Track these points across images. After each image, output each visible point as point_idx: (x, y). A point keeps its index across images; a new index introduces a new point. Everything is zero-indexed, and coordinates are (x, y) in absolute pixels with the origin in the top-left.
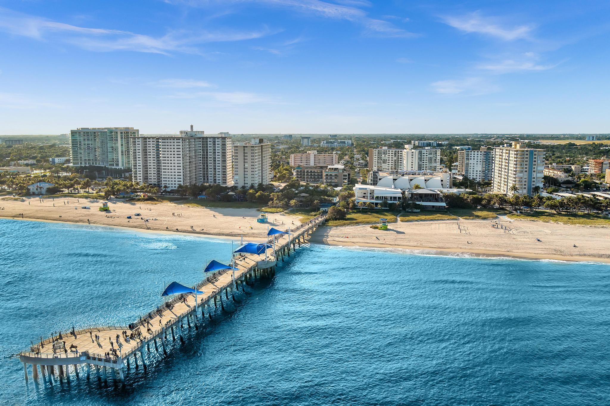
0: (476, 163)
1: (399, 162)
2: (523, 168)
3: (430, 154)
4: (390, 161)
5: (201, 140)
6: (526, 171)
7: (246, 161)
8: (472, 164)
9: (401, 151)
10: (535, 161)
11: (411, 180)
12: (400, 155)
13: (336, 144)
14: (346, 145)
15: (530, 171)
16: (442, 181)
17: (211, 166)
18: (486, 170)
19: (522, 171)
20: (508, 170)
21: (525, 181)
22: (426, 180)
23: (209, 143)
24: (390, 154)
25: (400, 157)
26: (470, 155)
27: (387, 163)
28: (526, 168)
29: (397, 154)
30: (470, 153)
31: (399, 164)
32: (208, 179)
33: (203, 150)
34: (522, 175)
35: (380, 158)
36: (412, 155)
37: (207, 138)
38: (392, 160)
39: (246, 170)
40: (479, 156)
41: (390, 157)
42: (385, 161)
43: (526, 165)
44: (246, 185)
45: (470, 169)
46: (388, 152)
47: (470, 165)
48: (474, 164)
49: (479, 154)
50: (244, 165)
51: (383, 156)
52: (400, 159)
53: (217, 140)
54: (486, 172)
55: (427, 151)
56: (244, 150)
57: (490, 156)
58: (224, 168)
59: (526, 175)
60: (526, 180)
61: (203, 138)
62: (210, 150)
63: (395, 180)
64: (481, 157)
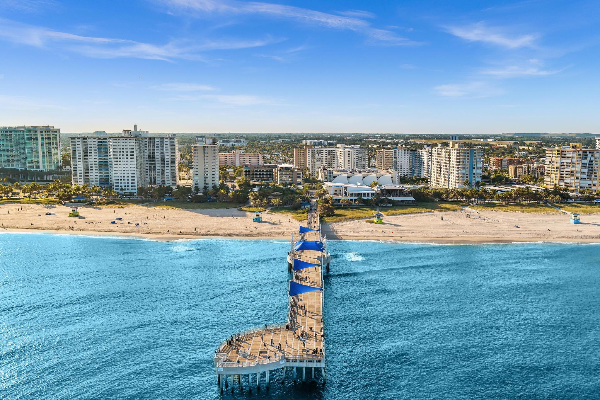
0: (403, 161)
1: (333, 160)
2: (465, 165)
3: (360, 153)
4: (324, 160)
5: (147, 140)
6: (468, 168)
7: (206, 161)
8: (400, 162)
9: (334, 151)
10: (475, 159)
11: (364, 177)
12: (333, 154)
13: (232, 143)
14: (242, 144)
15: (471, 167)
16: (392, 177)
17: (158, 166)
18: (413, 167)
19: (464, 168)
20: (449, 167)
21: (467, 177)
22: (377, 177)
23: (156, 143)
24: (324, 154)
25: (333, 156)
26: (398, 154)
27: (321, 162)
28: (467, 165)
29: (331, 153)
30: (398, 152)
31: (333, 162)
32: (155, 180)
33: (149, 150)
34: (464, 171)
35: (313, 157)
36: (349, 154)
37: (153, 138)
38: (326, 159)
39: (206, 170)
40: (406, 154)
41: (324, 156)
42: (318, 160)
43: (468, 162)
44: (207, 185)
45: (398, 166)
46: (321, 151)
47: (397, 163)
48: (401, 162)
49: (406, 153)
50: (205, 165)
51: (317, 155)
52: (333, 158)
53: (165, 140)
54: (413, 169)
55: (357, 150)
56: (204, 150)
57: (416, 154)
58: (173, 168)
59: (467, 172)
60: (467, 175)
61: (149, 138)
62: (158, 149)
63: (349, 177)
64: (408, 155)
